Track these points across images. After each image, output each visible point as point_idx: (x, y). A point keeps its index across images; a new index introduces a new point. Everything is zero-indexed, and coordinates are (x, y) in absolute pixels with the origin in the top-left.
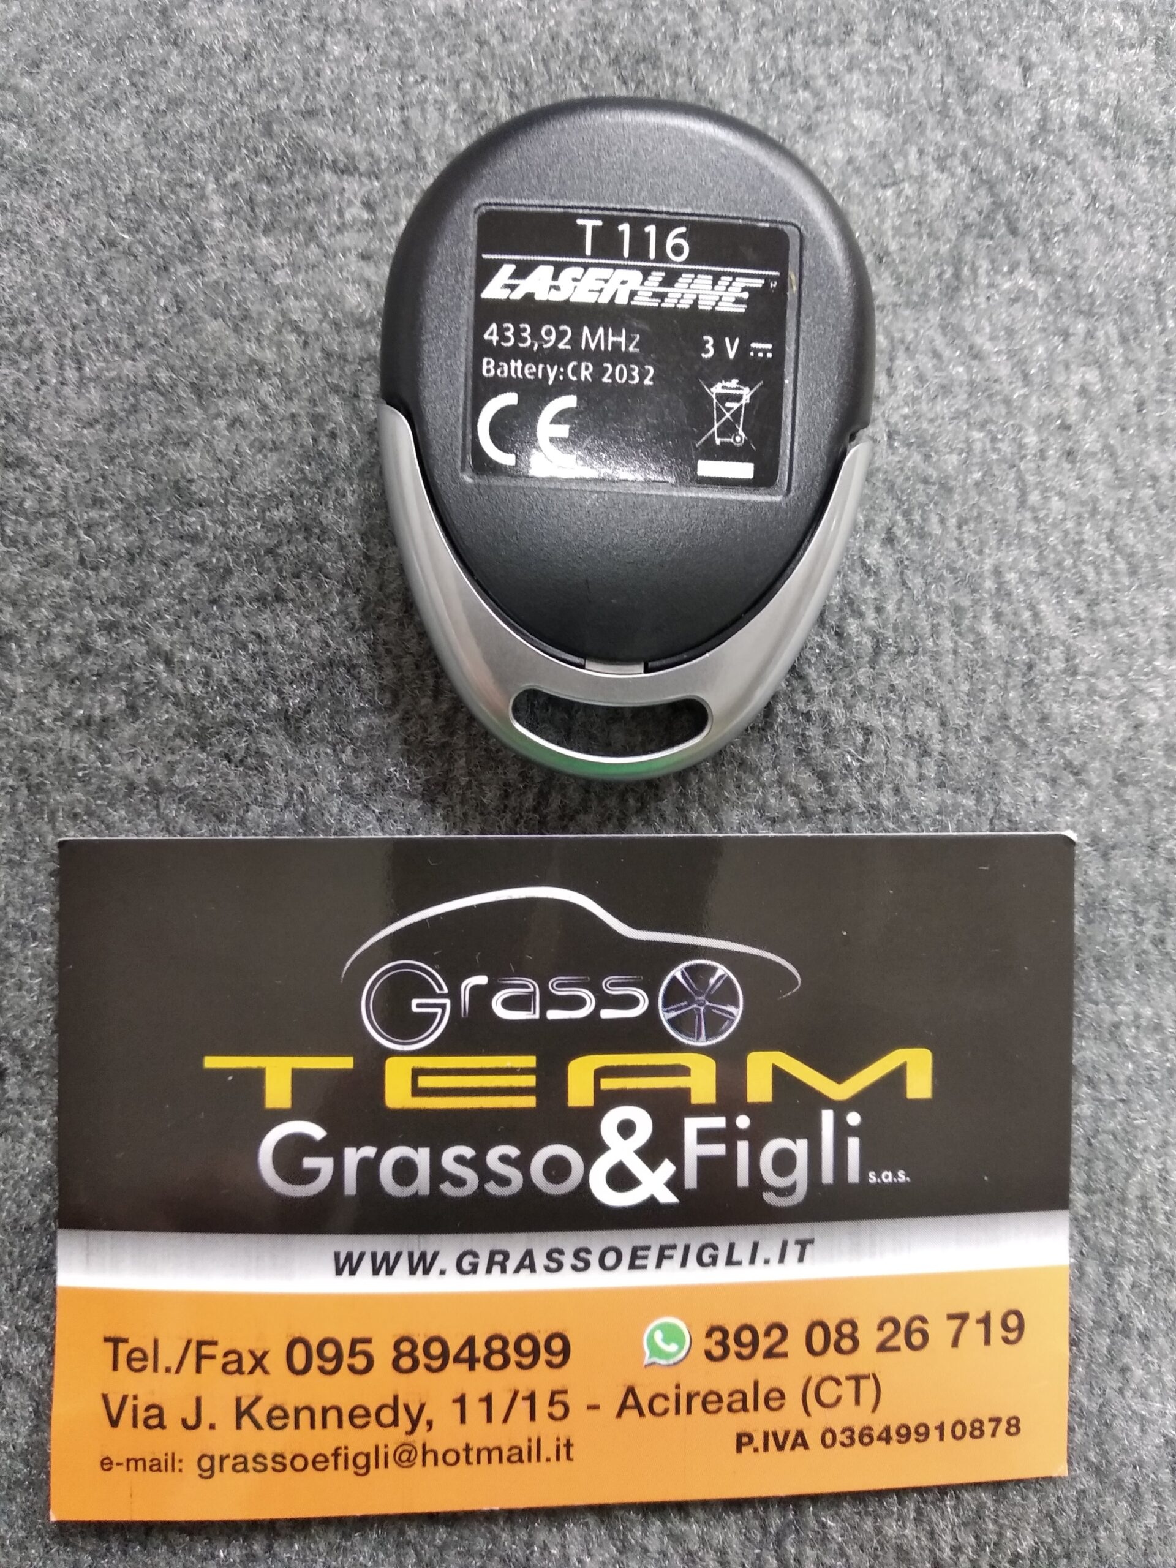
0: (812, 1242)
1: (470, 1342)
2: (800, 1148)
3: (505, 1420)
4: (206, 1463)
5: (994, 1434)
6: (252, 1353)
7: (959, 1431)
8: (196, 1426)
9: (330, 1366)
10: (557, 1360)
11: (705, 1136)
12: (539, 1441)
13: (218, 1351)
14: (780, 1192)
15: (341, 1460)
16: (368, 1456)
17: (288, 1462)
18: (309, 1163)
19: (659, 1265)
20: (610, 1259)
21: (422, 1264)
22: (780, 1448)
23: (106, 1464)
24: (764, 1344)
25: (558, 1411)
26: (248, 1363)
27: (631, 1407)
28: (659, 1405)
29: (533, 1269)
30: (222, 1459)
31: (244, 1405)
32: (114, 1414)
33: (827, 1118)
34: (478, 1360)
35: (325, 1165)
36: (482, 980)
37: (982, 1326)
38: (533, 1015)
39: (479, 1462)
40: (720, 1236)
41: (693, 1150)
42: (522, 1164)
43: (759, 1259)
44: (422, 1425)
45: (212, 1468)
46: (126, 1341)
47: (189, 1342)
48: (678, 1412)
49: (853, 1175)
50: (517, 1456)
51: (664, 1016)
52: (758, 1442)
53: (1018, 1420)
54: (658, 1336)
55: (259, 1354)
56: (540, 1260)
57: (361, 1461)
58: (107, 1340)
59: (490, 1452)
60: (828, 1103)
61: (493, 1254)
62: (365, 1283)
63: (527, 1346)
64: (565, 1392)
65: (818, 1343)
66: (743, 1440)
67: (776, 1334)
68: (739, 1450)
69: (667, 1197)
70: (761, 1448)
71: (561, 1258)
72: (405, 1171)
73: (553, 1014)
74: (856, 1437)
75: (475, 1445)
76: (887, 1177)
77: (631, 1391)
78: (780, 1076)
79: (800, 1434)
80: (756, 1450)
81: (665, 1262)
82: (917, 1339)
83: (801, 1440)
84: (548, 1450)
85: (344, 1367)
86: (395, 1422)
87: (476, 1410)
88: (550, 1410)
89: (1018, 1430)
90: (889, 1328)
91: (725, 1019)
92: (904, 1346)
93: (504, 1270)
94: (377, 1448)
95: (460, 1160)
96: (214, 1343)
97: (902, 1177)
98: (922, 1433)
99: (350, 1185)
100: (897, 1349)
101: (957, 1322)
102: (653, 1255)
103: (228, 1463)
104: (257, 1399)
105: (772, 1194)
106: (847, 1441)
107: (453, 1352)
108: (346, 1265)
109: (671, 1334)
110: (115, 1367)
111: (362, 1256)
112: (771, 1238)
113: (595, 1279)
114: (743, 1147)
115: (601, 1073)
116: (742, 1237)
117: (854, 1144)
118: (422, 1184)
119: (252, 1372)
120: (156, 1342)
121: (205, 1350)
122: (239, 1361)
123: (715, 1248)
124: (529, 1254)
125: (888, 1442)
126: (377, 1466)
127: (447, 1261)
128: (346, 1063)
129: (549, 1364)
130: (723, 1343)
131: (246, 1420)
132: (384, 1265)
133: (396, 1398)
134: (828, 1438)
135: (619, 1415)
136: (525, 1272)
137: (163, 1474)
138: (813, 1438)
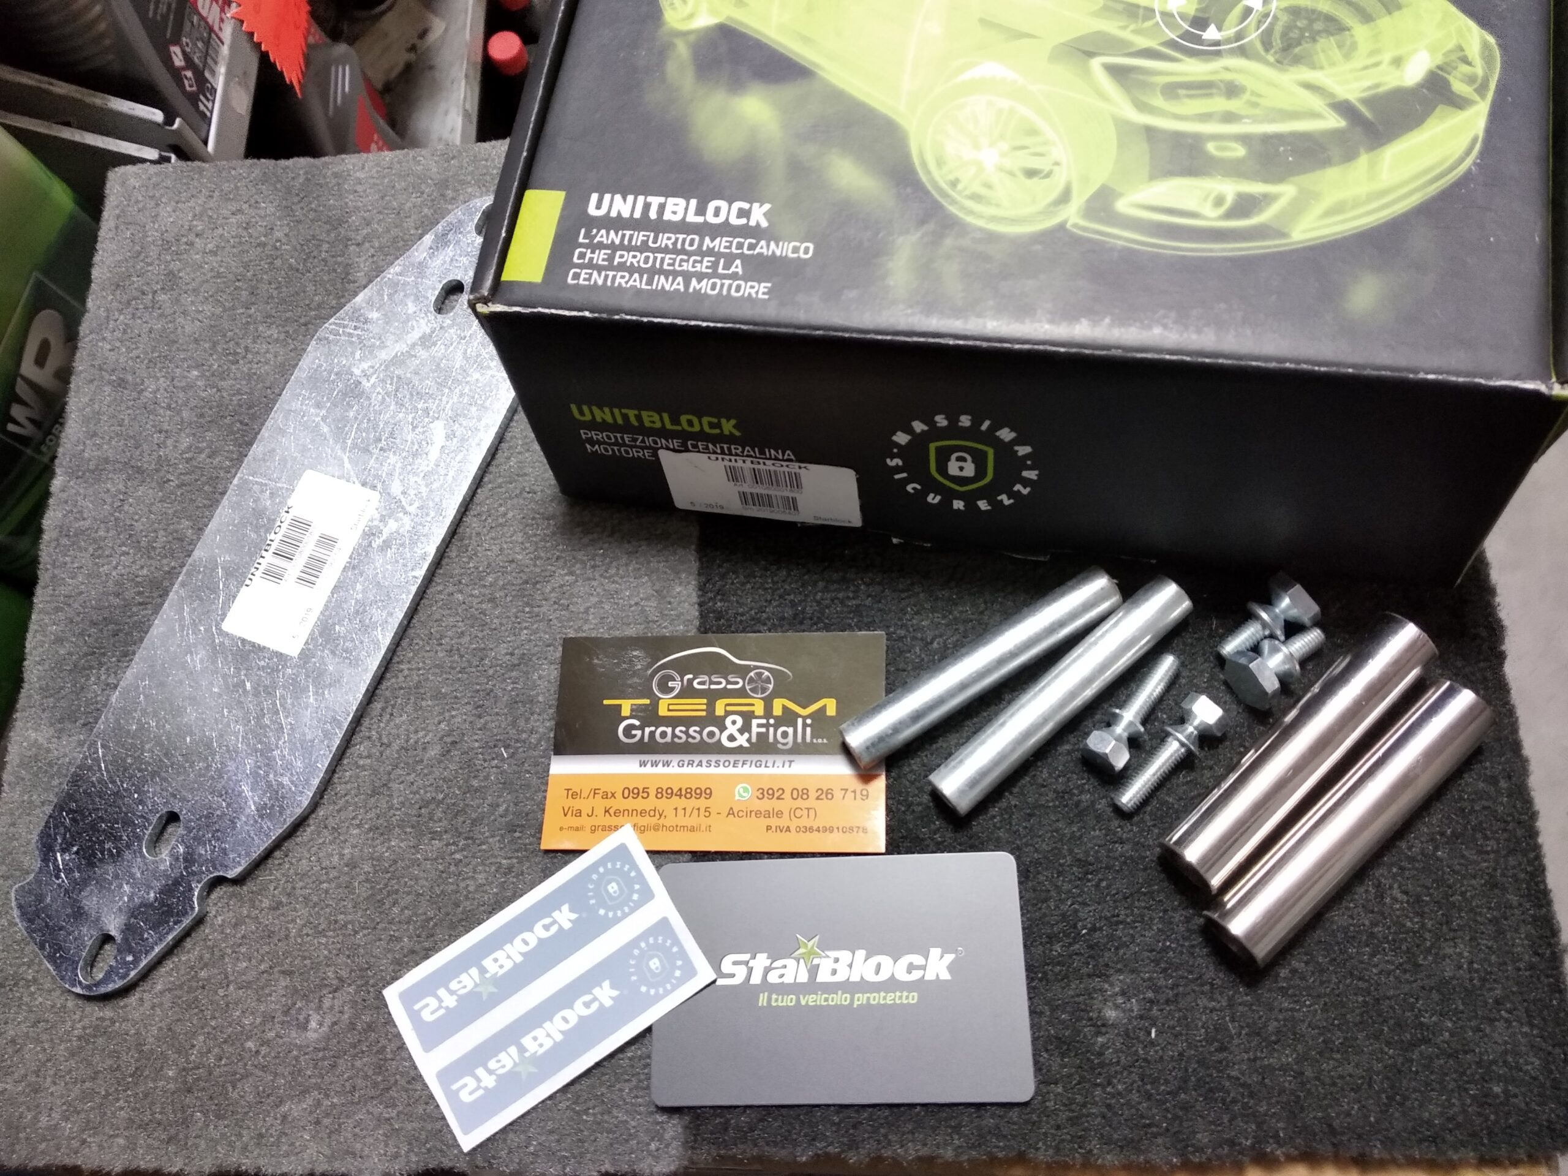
1: (680, 790)
2: (790, 730)
11: (759, 726)
14: (784, 744)
18: (634, 732)
24: (776, 795)
26: (610, 795)
28: (741, 814)
33: (800, 721)
35: (638, 733)
36: (690, 676)
41: (755, 730)
42: (700, 733)
50: (692, 829)
51: (748, 688)
52: (774, 829)
56: (704, 763)
60: (800, 716)
62: (649, 769)
66: (769, 828)
69: (746, 745)
72: (664, 735)
73: (713, 687)
76: (820, 741)
78: (784, 708)
82: (830, 796)
83: (788, 829)
87: (681, 812)
98: (831, 830)
108: (643, 764)
112: (779, 759)
114: (771, 730)
116: (770, 758)
117: (808, 730)
118: (669, 739)
127: (675, 763)
128: (647, 701)
132: (655, 764)
134: (798, 830)
138: (793, 829)
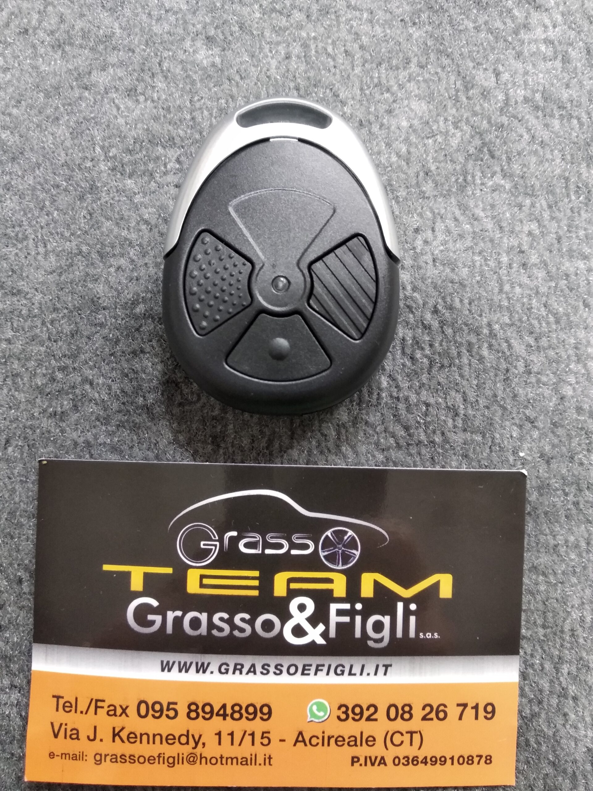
0: (391, 666)
3: (240, 745)
4: (98, 757)
5: (479, 763)
6: (121, 707)
7: (461, 760)
8: (94, 739)
9: (157, 715)
10: (265, 717)
12: (256, 755)
13: (105, 705)
15: (161, 759)
16: (174, 758)
17: (136, 759)
19: (316, 674)
20: (292, 670)
21: (202, 668)
22: (373, 764)
23: (52, 755)
25: (265, 741)
27: (300, 741)
29: (255, 673)
30: (106, 756)
31: (116, 732)
32: (56, 732)
34: (228, 715)
37: (474, 710)
38: (258, 551)
39: (227, 764)
40: (346, 661)
43: (365, 673)
44: (200, 745)
45: (101, 760)
46: (62, 697)
47: (92, 700)
48: (323, 745)
49: (412, 634)
53: (491, 757)
54: (315, 708)
55: (124, 707)
57: (171, 760)
58: (54, 696)
59: (232, 759)
61: (236, 665)
63: (251, 710)
64: (269, 732)
65: (393, 715)
67: (372, 710)
68: (352, 765)
70: (363, 764)
71: (268, 668)
74: (410, 761)
75: (225, 756)
77: (301, 733)
79: (383, 758)
80: (361, 765)
81: (319, 673)
84: (260, 760)
85: (164, 716)
86: (187, 743)
88: (262, 741)
89: (491, 762)
90: (428, 709)
91: (351, 557)
92: (435, 718)
93: (241, 673)
94: (178, 754)
95: (221, 619)
96: (104, 701)
97: (436, 636)
99: (169, 629)
100: (432, 719)
101: (461, 708)
102: (313, 669)
103: (108, 758)
104: (123, 728)
105: (372, 642)
106: (406, 763)
107: (216, 711)
109: (321, 707)
110: (57, 710)
111: (174, 663)
113: (285, 679)
115: (290, 581)
119: (120, 715)
120: (76, 699)
121: (99, 704)
122: (115, 710)
123: (343, 667)
124: (253, 666)
125: (426, 765)
126: (178, 763)
129: (262, 719)
130: (346, 713)
131: (117, 738)
133: (188, 731)
135: (295, 745)
136: (251, 674)
137: (78, 761)
